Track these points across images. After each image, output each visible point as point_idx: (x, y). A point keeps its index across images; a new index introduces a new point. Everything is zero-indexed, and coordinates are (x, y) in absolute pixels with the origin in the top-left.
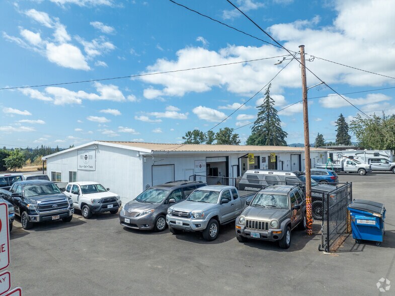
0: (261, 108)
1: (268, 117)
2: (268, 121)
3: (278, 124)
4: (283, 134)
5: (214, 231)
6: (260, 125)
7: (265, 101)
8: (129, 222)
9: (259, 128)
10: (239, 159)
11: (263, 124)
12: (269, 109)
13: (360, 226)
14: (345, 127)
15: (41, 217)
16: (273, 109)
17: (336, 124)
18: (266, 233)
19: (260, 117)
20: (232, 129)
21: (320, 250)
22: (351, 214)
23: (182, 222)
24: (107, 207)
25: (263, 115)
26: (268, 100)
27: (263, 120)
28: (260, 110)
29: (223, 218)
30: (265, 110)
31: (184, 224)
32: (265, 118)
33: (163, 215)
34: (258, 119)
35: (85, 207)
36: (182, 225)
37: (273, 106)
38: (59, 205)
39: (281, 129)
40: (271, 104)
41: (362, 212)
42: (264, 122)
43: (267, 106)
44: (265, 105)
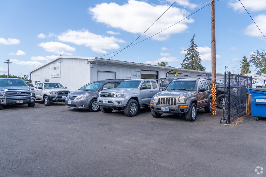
0: (187, 51)
1: (193, 57)
2: (193, 59)
3: (199, 62)
4: (203, 68)
5: (134, 109)
6: (187, 62)
7: (191, 46)
8: (70, 104)
9: (186, 64)
10: (166, 74)
11: (189, 62)
12: (193, 51)
13: (257, 104)
14: (247, 65)
15: (7, 100)
16: (196, 52)
17: (241, 63)
18: (174, 107)
19: (187, 57)
20: (167, 63)
21: (221, 123)
22: (251, 95)
23: (107, 101)
24: (61, 98)
25: (189, 56)
26: (193, 46)
27: (189, 60)
28: (187, 52)
29: (142, 100)
30: (191, 52)
31: (109, 102)
32: (190, 58)
33: (95, 99)
34: (186, 59)
35: (46, 98)
36: (107, 103)
37: (196, 50)
38: (22, 93)
39: (201, 65)
40: (195, 48)
41: (261, 92)
42: (190, 60)
43: (192, 50)
44: (191, 49)
